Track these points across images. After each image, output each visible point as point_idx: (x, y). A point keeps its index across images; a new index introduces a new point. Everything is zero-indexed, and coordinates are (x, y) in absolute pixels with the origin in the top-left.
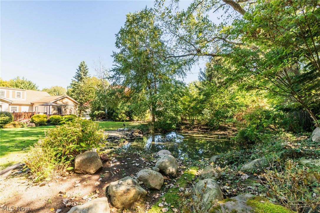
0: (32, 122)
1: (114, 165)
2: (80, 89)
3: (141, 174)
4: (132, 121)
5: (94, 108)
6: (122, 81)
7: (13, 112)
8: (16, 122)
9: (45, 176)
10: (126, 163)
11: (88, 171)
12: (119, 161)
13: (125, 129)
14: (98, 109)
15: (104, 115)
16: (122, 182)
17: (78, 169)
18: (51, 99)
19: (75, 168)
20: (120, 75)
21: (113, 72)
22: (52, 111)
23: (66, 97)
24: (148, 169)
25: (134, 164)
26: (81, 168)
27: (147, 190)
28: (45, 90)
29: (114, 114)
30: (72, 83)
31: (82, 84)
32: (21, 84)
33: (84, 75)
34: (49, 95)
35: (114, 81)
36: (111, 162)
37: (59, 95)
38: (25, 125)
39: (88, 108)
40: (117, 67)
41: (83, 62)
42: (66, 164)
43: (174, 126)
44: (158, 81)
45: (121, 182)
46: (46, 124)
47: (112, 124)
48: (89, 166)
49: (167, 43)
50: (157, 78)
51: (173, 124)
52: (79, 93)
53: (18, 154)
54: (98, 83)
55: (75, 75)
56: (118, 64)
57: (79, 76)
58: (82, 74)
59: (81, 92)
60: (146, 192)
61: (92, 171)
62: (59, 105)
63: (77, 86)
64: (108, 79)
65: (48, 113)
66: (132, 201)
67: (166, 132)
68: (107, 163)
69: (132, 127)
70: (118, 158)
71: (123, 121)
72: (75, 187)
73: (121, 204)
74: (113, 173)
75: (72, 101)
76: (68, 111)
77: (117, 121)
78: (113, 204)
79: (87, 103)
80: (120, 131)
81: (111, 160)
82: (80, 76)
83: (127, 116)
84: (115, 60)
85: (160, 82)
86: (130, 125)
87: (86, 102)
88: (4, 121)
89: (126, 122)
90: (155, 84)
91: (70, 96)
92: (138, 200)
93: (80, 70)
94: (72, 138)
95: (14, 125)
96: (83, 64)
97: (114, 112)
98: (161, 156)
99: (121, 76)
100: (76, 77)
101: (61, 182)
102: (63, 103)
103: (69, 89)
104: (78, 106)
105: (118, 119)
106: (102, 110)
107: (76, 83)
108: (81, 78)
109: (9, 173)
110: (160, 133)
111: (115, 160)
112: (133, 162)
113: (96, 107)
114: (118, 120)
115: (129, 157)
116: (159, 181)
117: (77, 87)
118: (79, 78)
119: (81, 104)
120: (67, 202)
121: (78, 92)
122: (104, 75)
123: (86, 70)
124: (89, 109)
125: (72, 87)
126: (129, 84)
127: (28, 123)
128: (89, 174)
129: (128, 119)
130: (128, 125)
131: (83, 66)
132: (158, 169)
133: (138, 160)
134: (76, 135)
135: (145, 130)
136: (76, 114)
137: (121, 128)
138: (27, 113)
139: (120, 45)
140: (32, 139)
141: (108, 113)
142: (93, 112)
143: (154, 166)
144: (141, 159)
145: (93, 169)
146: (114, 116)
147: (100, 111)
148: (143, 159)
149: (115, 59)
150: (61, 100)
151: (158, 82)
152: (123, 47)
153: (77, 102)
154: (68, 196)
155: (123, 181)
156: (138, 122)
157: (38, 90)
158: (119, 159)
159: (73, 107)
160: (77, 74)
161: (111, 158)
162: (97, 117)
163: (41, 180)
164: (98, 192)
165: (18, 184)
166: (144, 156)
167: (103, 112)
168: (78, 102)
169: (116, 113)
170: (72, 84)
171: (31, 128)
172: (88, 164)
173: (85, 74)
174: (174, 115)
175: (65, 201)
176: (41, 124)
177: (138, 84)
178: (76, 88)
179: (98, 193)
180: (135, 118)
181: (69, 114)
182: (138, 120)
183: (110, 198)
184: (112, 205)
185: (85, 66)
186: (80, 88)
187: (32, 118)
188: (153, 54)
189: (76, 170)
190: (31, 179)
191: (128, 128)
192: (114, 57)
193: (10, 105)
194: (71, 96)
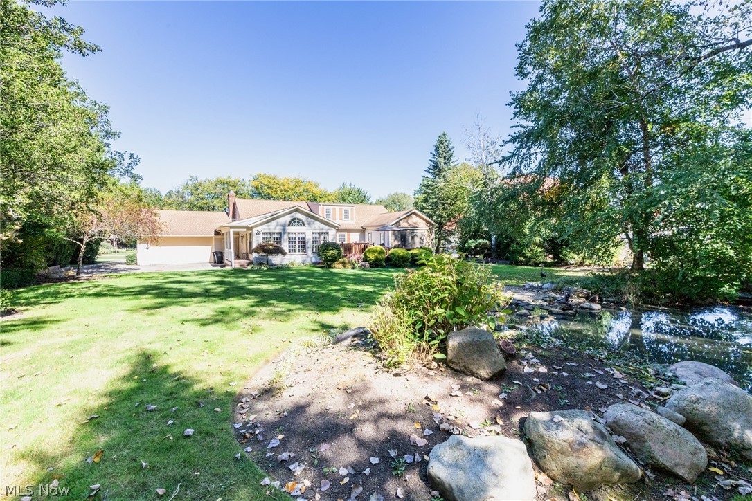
0: (365, 260)
1: (533, 371)
2: (438, 194)
3: (619, 416)
4: (563, 266)
5: (465, 234)
6: (537, 163)
7: (341, 242)
8: (346, 260)
9: (401, 360)
10: (565, 374)
11: (474, 369)
12: (545, 364)
13: (546, 285)
14: (476, 236)
15: (488, 250)
16: (561, 418)
17: (454, 360)
18: (391, 217)
19: (449, 357)
20: (529, 149)
21: (511, 143)
22: (393, 241)
23: (414, 213)
24: (639, 405)
25: (590, 383)
26: (461, 361)
27: (644, 467)
28: (379, 202)
29: (514, 247)
30: (422, 183)
31: (441, 183)
32: (349, 195)
33: (445, 163)
34: (385, 210)
35: (514, 165)
36: (525, 363)
37: (400, 209)
38: (356, 265)
39: (454, 235)
40: (523, 130)
41: (442, 136)
42: (432, 345)
43: (730, 287)
44: (656, 146)
45: (558, 418)
46: (384, 264)
47: (509, 270)
48: (477, 359)
49: (703, 6)
50: (655, 135)
51: (726, 282)
52: (436, 202)
53: (353, 312)
54: (474, 176)
55: (428, 166)
56: (524, 122)
57: (435, 167)
58: (442, 160)
59: (439, 201)
60: (641, 473)
61: (484, 373)
62: (402, 229)
63: (432, 188)
64: (500, 162)
65: (386, 245)
66: (595, 478)
67: (692, 305)
68: (515, 362)
69: (565, 283)
70: (541, 356)
71: (536, 265)
72: (451, 395)
73: (563, 474)
74: (534, 390)
75: (424, 220)
76: (417, 240)
77: (522, 265)
78: (542, 464)
79: (451, 224)
80: (532, 289)
81: (523, 358)
82: (437, 167)
83: (549, 251)
84: (515, 114)
85: (667, 146)
86: (559, 277)
87: (449, 220)
88: (332, 257)
89: (546, 266)
90: (646, 155)
91: (421, 211)
92: (614, 484)
93: (438, 153)
94: (439, 296)
95: (344, 264)
96: (442, 139)
97: (512, 241)
98: (687, 378)
99: (532, 151)
100: (430, 171)
101: (426, 379)
102: (409, 225)
103: (416, 196)
104: (434, 230)
105: (523, 259)
106: (484, 238)
107: (430, 183)
108: (440, 171)
109: (349, 341)
110: (664, 305)
111: (533, 360)
112: (588, 375)
113: (470, 231)
114: (522, 262)
115: (572, 361)
116: (690, 456)
117: (433, 190)
118: (436, 172)
119: (441, 225)
120: (441, 421)
121: (435, 200)
122: (489, 156)
123: (450, 150)
124: (456, 236)
125: (422, 192)
126: (556, 166)
127: (360, 261)
128: (477, 377)
129: (549, 260)
130: (552, 276)
131: (443, 144)
132: (681, 416)
133: (602, 373)
134: (446, 289)
135: (608, 294)
136: (430, 247)
137: (532, 281)
138: (358, 244)
139: (530, 69)
140: (369, 290)
141: (498, 244)
142: (464, 242)
143: (663, 403)
144: (612, 372)
145: (484, 368)
146: (514, 252)
147: (479, 241)
148: (617, 374)
149: (517, 110)
150: (405, 220)
151: (659, 147)
152: (537, 72)
153: (432, 222)
154: (442, 411)
155: (564, 417)
156: (582, 268)
157: (371, 204)
158: (544, 360)
159: (426, 233)
160: (432, 163)
161: (522, 353)
162: (473, 252)
163: (394, 365)
164: (500, 422)
165: (364, 363)
166: (620, 366)
167: (485, 241)
168: (434, 221)
169: (518, 243)
170: (423, 186)
171: (365, 270)
172: (475, 356)
173: (448, 159)
174: (731, 253)
175: (437, 417)
176: (376, 265)
177: (582, 163)
178: (431, 192)
179: (501, 426)
180: (574, 258)
181: (419, 247)
182: (581, 264)
183: (532, 448)
184: (539, 465)
185: (446, 143)
186: (437, 192)
187: (365, 254)
188: (638, 64)
189: (450, 361)
190: (379, 358)
191: (552, 283)
192: (514, 105)
193: (337, 231)
194: (422, 209)
